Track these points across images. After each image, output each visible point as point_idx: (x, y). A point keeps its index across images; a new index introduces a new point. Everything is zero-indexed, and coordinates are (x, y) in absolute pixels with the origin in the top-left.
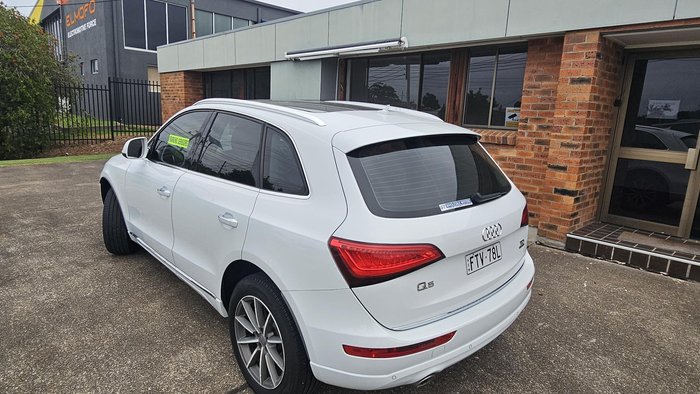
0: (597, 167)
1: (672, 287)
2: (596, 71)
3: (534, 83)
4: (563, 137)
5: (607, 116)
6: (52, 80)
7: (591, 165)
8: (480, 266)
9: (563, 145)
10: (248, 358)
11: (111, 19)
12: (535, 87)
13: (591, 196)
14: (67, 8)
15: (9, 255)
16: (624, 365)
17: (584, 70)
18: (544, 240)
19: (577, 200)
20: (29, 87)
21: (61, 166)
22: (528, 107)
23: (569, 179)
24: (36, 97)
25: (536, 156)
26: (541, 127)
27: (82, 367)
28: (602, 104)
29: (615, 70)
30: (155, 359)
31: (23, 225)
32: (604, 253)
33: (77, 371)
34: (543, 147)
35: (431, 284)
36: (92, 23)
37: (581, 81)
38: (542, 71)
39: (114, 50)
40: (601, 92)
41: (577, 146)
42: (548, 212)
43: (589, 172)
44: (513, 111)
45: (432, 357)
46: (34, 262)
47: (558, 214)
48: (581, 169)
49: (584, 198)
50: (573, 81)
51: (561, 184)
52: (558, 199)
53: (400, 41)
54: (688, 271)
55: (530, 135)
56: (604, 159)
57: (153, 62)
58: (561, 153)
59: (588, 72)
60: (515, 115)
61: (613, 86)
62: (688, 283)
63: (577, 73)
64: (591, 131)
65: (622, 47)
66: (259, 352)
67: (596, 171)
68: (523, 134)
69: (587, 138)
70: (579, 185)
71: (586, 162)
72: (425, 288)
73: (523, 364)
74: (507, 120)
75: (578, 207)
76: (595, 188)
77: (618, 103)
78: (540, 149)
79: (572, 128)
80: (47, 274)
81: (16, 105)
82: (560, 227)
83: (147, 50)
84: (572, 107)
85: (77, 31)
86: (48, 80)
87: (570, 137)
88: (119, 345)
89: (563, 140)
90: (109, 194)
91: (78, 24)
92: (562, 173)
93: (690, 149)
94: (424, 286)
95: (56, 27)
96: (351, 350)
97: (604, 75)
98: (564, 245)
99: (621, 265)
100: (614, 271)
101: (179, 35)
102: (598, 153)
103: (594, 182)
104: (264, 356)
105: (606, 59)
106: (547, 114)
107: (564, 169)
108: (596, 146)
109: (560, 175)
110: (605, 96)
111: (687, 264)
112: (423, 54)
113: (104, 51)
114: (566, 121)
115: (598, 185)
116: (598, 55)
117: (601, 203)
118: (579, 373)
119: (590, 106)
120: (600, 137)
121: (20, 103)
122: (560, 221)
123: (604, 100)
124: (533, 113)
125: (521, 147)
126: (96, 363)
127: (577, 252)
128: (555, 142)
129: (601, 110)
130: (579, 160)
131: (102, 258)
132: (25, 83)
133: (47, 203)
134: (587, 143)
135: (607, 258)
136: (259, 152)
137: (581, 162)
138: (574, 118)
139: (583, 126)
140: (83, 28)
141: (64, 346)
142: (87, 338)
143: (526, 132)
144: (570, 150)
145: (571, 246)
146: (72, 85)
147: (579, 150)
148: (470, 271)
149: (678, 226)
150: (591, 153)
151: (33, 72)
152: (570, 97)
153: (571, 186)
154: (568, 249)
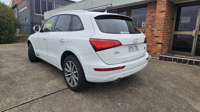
0: (168, 37)
1: (189, 67)
2: (166, 9)
3: (149, 14)
4: (158, 28)
5: (170, 22)
6: (14, 22)
7: (166, 36)
8: (133, 50)
9: (158, 30)
10: (68, 79)
11: (31, 6)
12: (150, 15)
13: (166, 45)
14: (19, 4)
15: (1, 62)
16: (175, 84)
17: (163, 8)
18: (153, 58)
19: (162, 46)
20: (8, 24)
21: (17, 45)
22: (148, 21)
23: (160, 39)
24: (10, 27)
25: (151, 35)
26: (152, 27)
27: (22, 85)
28: (168, 19)
29: (172, 9)
30: (42, 83)
31: (6, 57)
32: (170, 60)
33: (20, 85)
34: (153, 32)
35: (118, 53)
36: (26, 8)
37: (162, 12)
38: (151, 11)
39: (32, 15)
40: (168, 15)
41: (162, 30)
42: (154, 50)
43: (166, 38)
44: (144, 23)
45: (119, 72)
46: (9, 64)
47: (157, 50)
48: (163, 37)
49: (164, 45)
50: (160, 12)
51: (158, 41)
52: (157, 46)
53: (112, 5)
54: (194, 63)
55: (149, 29)
56: (170, 35)
57: (43, 18)
58: (157, 32)
59: (164, 9)
60: (145, 24)
61: (171, 14)
62: (194, 66)
63: (161, 9)
64: (166, 26)
65: (174, 3)
66: (71, 77)
67: (167, 38)
68: (147, 29)
69: (165, 28)
70: (162, 41)
71: (165, 35)
72: (117, 53)
73: (146, 83)
74: (142, 25)
75: (163, 48)
76: (167, 43)
77: (173, 19)
78: (152, 33)
79: (160, 25)
80: (13, 66)
81: (4, 29)
82: (158, 53)
83: (41, 15)
84: (160, 19)
85: (22, 10)
86: (13, 22)
87: (160, 28)
88: (32, 80)
89: (158, 29)
90: (30, 44)
91: (22, 8)
92: (158, 38)
93: (194, 30)
94: (116, 53)
95: (16, 9)
96: (96, 70)
97: (168, 10)
98: (159, 58)
99: (175, 62)
100: (173, 64)
101: (50, 8)
102: (168, 33)
103: (167, 41)
104: (73, 78)
105: (169, 6)
106: (153, 23)
107: (158, 37)
108: (167, 31)
109: (157, 39)
110: (169, 16)
111: (193, 61)
112: (118, 9)
113: (29, 15)
114: (158, 23)
115: (168, 42)
116: (167, 4)
117: (169, 48)
118: (162, 85)
119: (165, 19)
120: (168, 28)
121: (5, 29)
122: (157, 52)
123: (169, 17)
124: (149, 23)
125: (146, 33)
126: (26, 84)
127: (163, 60)
128: (155, 30)
129: (168, 21)
130: (162, 34)
131: (28, 63)
132: (7, 23)
133: (13, 52)
134: (164, 29)
135: (171, 61)
136: (71, 22)
137: (163, 35)
138: (160, 22)
139: (163, 24)
140: (23, 9)
141: (17, 80)
142: (24, 79)
143: (148, 28)
144: (160, 31)
145: (161, 58)
146: (20, 24)
147: (162, 31)
148: (130, 51)
149: (191, 52)
150: (166, 33)
151: (9, 20)
152: (159, 16)
153: (160, 41)
154: (160, 59)
